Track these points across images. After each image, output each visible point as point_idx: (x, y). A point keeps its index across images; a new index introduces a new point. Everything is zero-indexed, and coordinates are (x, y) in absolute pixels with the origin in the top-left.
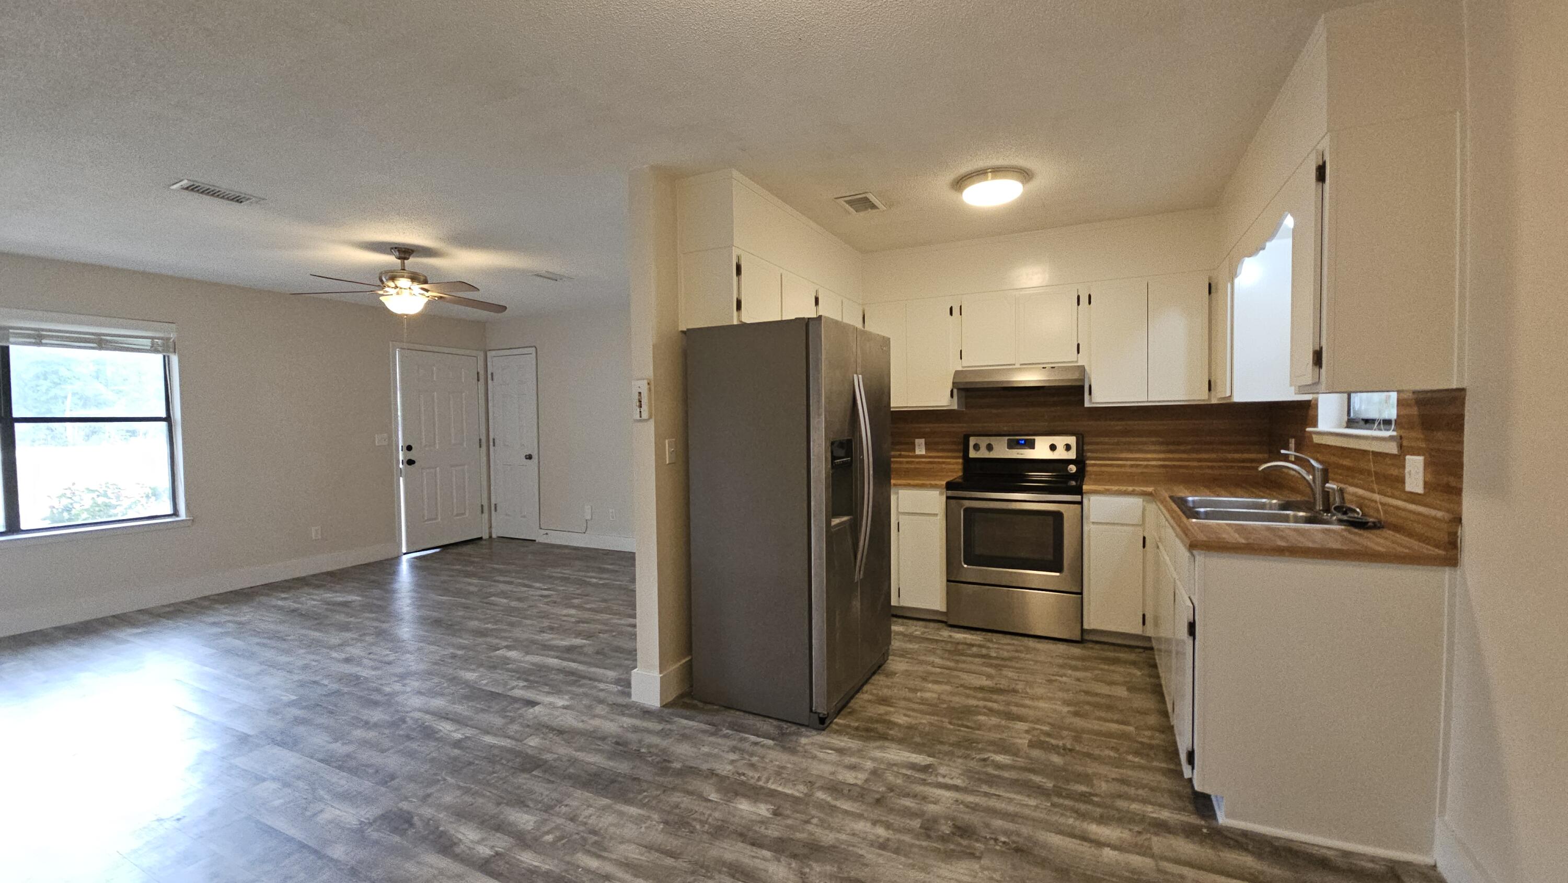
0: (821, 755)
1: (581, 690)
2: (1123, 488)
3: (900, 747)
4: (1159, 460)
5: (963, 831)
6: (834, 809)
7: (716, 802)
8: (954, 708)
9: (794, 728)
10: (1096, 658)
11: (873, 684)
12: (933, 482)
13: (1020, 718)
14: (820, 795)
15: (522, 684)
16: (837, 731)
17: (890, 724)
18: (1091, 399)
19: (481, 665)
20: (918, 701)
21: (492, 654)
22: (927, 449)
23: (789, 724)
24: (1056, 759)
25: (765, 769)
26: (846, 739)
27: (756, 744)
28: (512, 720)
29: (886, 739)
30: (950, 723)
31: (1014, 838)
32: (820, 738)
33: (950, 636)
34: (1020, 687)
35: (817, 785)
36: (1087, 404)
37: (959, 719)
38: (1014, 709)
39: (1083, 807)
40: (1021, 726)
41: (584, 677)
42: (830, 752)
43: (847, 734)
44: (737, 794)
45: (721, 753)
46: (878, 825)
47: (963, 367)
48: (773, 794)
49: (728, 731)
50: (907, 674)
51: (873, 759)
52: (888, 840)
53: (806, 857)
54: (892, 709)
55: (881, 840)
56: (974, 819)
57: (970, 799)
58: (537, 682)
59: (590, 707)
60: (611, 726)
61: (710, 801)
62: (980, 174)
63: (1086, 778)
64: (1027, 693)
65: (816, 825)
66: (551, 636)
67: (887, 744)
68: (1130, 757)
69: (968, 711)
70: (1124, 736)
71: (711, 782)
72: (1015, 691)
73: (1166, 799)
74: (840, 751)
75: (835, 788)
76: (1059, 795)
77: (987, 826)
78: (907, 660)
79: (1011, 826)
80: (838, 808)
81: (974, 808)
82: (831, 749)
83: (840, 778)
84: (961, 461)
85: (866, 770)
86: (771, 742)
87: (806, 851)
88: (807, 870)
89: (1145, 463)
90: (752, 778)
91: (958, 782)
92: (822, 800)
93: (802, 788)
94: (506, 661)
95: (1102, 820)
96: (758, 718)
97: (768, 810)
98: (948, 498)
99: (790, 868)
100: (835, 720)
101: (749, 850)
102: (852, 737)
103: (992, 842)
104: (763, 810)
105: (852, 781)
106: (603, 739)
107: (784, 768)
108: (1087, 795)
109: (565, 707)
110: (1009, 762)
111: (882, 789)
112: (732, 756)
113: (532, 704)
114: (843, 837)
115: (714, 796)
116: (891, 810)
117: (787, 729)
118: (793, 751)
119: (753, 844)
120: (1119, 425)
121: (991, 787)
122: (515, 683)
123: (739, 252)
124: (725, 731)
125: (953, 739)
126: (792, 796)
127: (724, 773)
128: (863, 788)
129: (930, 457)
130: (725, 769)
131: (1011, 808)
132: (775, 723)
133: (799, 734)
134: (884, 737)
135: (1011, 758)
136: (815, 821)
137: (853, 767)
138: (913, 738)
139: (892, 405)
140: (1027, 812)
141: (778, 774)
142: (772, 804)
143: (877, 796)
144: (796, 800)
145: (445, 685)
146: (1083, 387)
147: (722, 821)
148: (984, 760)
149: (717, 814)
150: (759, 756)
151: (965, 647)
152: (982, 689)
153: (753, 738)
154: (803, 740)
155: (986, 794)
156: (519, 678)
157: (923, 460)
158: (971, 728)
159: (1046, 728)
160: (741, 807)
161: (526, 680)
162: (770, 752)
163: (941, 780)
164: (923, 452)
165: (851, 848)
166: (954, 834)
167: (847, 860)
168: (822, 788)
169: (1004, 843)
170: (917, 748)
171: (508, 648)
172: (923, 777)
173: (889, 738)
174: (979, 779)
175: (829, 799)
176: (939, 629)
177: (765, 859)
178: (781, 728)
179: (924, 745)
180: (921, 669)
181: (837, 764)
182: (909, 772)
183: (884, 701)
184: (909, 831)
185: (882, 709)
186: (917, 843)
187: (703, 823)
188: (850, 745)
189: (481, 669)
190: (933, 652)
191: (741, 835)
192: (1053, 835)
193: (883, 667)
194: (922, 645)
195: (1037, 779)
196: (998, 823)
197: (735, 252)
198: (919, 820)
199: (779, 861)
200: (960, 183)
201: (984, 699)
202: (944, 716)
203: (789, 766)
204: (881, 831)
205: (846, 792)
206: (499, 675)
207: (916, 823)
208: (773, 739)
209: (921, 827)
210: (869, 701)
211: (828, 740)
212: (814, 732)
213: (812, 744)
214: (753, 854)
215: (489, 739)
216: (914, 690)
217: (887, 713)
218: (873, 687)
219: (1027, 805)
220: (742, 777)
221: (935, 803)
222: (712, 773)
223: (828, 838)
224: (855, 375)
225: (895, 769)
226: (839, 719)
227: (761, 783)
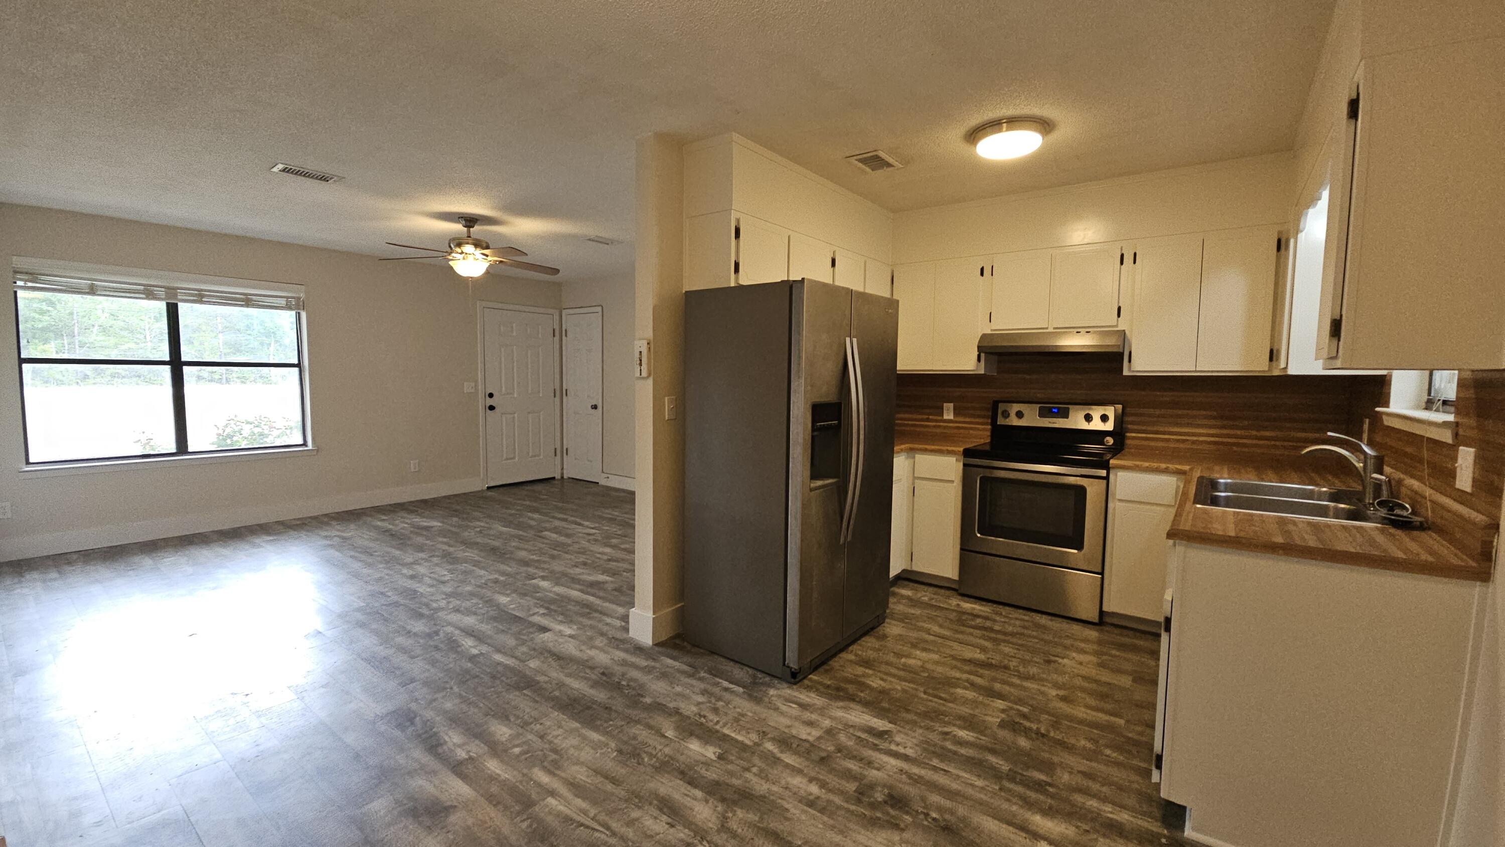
0: (784, 708)
1: (590, 622)
2: (1155, 465)
3: (865, 709)
4: (1212, 435)
5: (897, 801)
6: (777, 761)
7: (671, 739)
8: (933, 678)
9: (767, 679)
10: (1113, 643)
11: (861, 645)
12: (950, 448)
13: (1001, 696)
14: (769, 746)
15: (542, 611)
16: (808, 686)
17: (862, 686)
18: (1130, 368)
19: (515, 591)
20: (901, 667)
21: (528, 582)
22: (955, 414)
23: (765, 675)
24: (1023, 742)
25: (726, 714)
26: (813, 695)
27: (726, 689)
28: (524, 643)
29: (854, 700)
30: (925, 693)
31: (947, 817)
32: (788, 691)
33: (958, 605)
34: (1013, 664)
35: (769, 736)
36: (1126, 372)
37: (935, 689)
38: (997, 686)
39: (1033, 795)
40: (1000, 704)
41: (596, 611)
42: (794, 706)
43: (817, 690)
44: (692, 734)
45: (691, 694)
46: (814, 783)
47: (992, 330)
48: (725, 738)
49: (705, 674)
50: (900, 638)
51: (832, 718)
52: (818, 798)
53: (735, 803)
54: (870, 672)
55: (811, 798)
56: (912, 791)
57: (915, 770)
58: (555, 611)
59: (591, 638)
60: (602, 658)
61: (664, 736)
62: (994, 125)
63: (1048, 767)
64: (1018, 671)
65: (755, 775)
66: (582, 571)
67: (852, 705)
68: (1108, 752)
69: (950, 683)
70: (1109, 728)
71: (673, 719)
72: (1006, 667)
73: (1131, 801)
74: (803, 706)
75: (786, 742)
76: (1012, 780)
77: (923, 799)
78: (903, 625)
79: (948, 804)
80: (782, 760)
81: (916, 780)
82: (795, 703)
83: (794, 732)
84: (989, 427)
85: (822, 728)
86: (741, 690)
87: (736, 797)
88: (730, 815)
89: (1195, 438)
90: (711, 721)
91: (910, 752)
92: (769, 751)
93: (754, 737)
94: (537, 589)
95: (1049, 812)
96: (737, 665)
97: (714, 753)
98: (964, 465)
99: (715, 810)
100: (810, 676)
101: (684, 787)
102: (821, 694)
103: (922, 816)
104: (711, 752)
105: (804, 737)
106: (592, 668)
107: (743, 715)
108: (1043, 784)
109: (571, 636)
110: (972, 739)
111: (831, 748)
112: (701, 699)
113: (545, 629)
114: (775, 788)
115: (670, 734)
116: (832, 770)
117: (761, 679)
118: (758, 701)
119: (689, 783)
120: (1168, 396)
121: (942, 761)
122: (537, 610)
123: (738, 215)
124: (702, 674)
125: (922, 708)
126: (742, 743)
127: (688, 713)
128: (812, 745)
129: (959, 422)
130: (689, 709)
131: (955, 786)
132: (751, 671)
133: (769, 686)
134: (852, 698)
135: (975, 735)
136: (755, 770)
137: (810, 724)
138: (880, 703)
139: (898, 368)
140: (970, 791)
141: (737, 720)
142: (720, 748)
143: (824, 754)
144: (744, 747)
145: (480, 606)
146: (1121, 355)
147: (670, 757)
148: (947, 733)
149: (667, 750)
150: (725, 702)
151: (970, 617)
152: (970, 661)
153: (726, 684)
154: (772, 692)
155: (935, 769)
156: (542, 606)
157: (951, 425)
158: (945, 700)
159: (1025, 710)
160: (692, 746)
161: (547, 608)
162: (737, 699)
163: (893, 747)
164: (951, 417)
165: (780, 801)
166: (886, 802)
167: (771, 811)
168: (773, 739)
169: (934, 819)
170: (881, 713)
171: (543, 578)
172: (876, 742)
173: (857, 699)
174: (934, 753)
175: (776, 751)
176: (948, 597)
177: (695, 799)
178: (755, 677)
179: (888, 710)
180: (914, 634)
181: (797, 718)
182: (864, 736)
183: (866, 663)
184: (841, 793)
185: (860, 670)
186: (846, 805)
187: (651, 756)
188: (816, 701)
189: (514, 595)
190: (931, 619)
191: (682, 773)
192: (989, 819)
193: (876, 630)
194: (925, 611)
195: (993, 759)
196: (935, 798)
197: (734, 215)
198: (857, 784)
199: (707, 801)
200: (974, 135)
201: (970, 673)
202: (921, 684)
203: (750, 714)
204: (814, 789)
205: (794, 746)
206: (528, 601)
207: (852, 787)
208: (744, 687)
209: (855, 791)
210: (851, 661)
211: (796, 694)
212: (785, 685)
213: (779, 696)
214: (686, 792)
215: (498, 657)
216: (899, 655)
217: (864, 675)
218: (859, 647)
219: (972, 785)
220: (702, 719)
221: (878, 769)
222: (677, 712)
223: (761, 787)
224: (848, 340)
225: (851, 730)
226: (814, 675)
227: (718, 727)
